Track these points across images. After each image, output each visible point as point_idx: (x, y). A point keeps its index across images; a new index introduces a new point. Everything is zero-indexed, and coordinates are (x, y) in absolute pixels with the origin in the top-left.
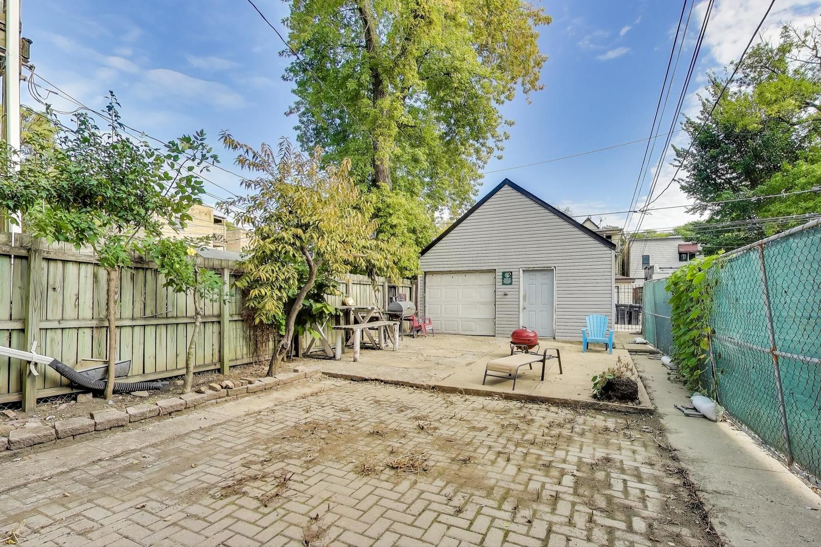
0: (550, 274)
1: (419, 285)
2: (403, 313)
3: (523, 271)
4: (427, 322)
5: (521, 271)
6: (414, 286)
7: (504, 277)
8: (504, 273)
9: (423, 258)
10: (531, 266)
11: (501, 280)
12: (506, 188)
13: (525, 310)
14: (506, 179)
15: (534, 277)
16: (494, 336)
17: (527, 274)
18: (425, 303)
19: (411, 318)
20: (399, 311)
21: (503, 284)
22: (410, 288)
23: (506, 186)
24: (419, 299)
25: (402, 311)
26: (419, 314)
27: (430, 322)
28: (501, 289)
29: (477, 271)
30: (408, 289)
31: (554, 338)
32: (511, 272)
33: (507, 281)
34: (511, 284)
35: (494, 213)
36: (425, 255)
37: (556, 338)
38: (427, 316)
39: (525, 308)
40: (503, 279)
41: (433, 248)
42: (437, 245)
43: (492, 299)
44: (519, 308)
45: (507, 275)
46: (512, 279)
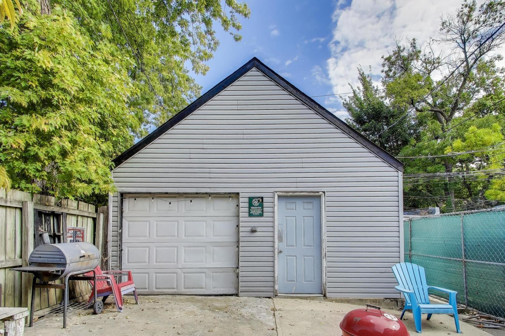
0: (315, 202)
1: (111, 214)
2: (68, 268)
3: (279, 196)
4: (125, 278)
5: (276, 197)
6: (102, 216)
7: (251, 205)
8: (251, 199)
9: (118, 170)
10: (291, 188)
11: (247, 210)
12: (254, 72)
13: (281, 254)
14: (255, 59)
15: (293, 206)
16: (237, 295)
17: (283, 203)
18: (121, 245)
19: (92, 275)
20: (58, 264)
21: (250, 215)
22: (94, 219)
23: (254, 69)
24: (110, 238)
25: (64, 265)
26: (111, 263)
27: (130, 279)
28: (246, 222)
29: (209, 194)
30: (90, 221)
31: (325, 296)
32: (262, 198)
33: (256, 211)
34: (261, 215)
35: (235, 107)
36: (122, 165)
37: (327, 295)
38: (126, 266)
39: (280, 252)
40: (250, 208)
41: (136, 155)
42: (143, 150)
43: (234, 239)
44: (273, 252)
45: (255, 203)
46: (263, 208)
